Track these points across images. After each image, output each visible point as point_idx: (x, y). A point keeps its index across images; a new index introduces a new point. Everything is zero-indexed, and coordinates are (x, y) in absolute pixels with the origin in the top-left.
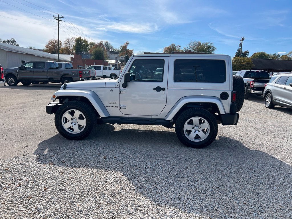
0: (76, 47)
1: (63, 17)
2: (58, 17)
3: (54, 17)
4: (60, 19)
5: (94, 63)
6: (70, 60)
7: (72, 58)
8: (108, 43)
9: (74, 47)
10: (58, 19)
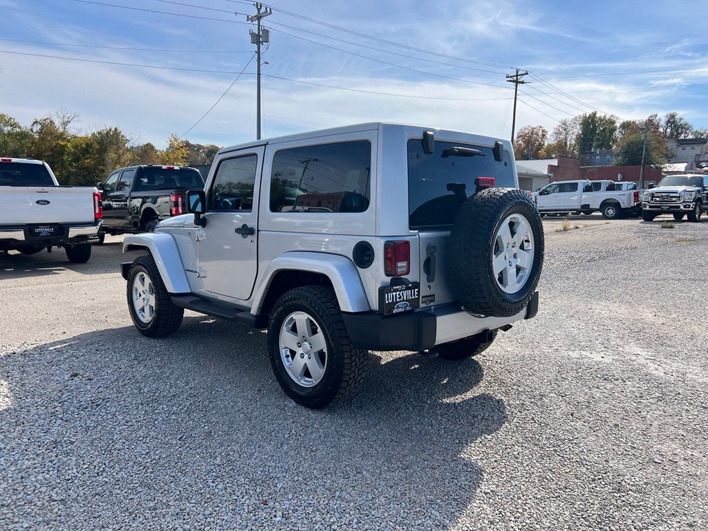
0: (582, 139)
1: (527, 74)
2: (517, 76)
3: (507, 77)
4: (520, 78)
5: (619, 175)
6: (546, 173)
7: (551, 168)
8: (677, 117)
9: (578, 138)
10: (516, 81)
